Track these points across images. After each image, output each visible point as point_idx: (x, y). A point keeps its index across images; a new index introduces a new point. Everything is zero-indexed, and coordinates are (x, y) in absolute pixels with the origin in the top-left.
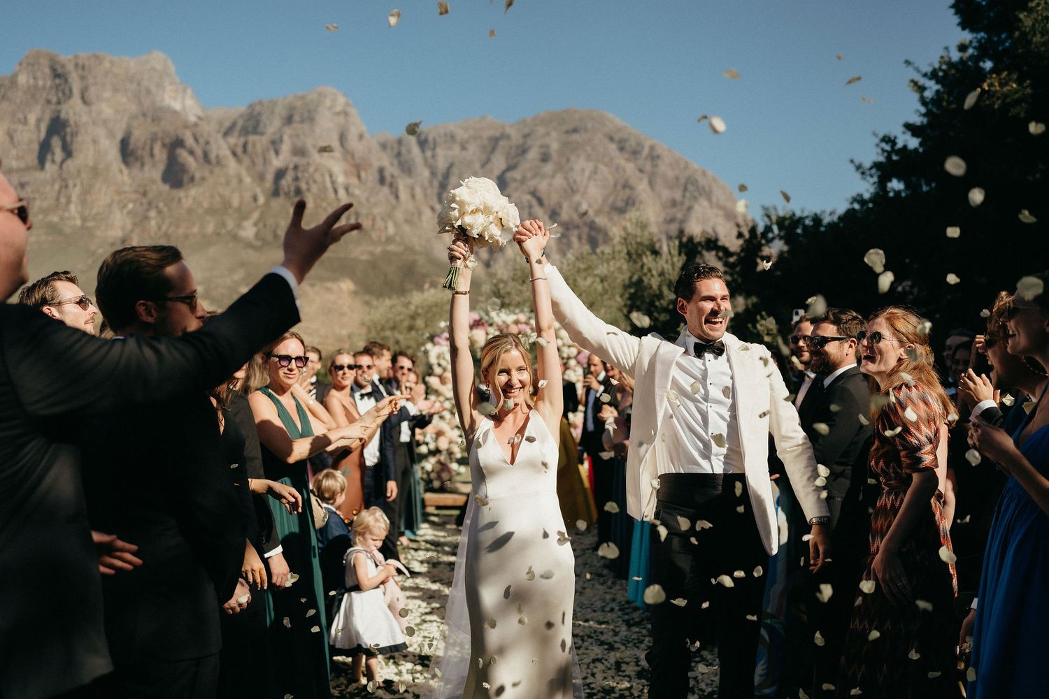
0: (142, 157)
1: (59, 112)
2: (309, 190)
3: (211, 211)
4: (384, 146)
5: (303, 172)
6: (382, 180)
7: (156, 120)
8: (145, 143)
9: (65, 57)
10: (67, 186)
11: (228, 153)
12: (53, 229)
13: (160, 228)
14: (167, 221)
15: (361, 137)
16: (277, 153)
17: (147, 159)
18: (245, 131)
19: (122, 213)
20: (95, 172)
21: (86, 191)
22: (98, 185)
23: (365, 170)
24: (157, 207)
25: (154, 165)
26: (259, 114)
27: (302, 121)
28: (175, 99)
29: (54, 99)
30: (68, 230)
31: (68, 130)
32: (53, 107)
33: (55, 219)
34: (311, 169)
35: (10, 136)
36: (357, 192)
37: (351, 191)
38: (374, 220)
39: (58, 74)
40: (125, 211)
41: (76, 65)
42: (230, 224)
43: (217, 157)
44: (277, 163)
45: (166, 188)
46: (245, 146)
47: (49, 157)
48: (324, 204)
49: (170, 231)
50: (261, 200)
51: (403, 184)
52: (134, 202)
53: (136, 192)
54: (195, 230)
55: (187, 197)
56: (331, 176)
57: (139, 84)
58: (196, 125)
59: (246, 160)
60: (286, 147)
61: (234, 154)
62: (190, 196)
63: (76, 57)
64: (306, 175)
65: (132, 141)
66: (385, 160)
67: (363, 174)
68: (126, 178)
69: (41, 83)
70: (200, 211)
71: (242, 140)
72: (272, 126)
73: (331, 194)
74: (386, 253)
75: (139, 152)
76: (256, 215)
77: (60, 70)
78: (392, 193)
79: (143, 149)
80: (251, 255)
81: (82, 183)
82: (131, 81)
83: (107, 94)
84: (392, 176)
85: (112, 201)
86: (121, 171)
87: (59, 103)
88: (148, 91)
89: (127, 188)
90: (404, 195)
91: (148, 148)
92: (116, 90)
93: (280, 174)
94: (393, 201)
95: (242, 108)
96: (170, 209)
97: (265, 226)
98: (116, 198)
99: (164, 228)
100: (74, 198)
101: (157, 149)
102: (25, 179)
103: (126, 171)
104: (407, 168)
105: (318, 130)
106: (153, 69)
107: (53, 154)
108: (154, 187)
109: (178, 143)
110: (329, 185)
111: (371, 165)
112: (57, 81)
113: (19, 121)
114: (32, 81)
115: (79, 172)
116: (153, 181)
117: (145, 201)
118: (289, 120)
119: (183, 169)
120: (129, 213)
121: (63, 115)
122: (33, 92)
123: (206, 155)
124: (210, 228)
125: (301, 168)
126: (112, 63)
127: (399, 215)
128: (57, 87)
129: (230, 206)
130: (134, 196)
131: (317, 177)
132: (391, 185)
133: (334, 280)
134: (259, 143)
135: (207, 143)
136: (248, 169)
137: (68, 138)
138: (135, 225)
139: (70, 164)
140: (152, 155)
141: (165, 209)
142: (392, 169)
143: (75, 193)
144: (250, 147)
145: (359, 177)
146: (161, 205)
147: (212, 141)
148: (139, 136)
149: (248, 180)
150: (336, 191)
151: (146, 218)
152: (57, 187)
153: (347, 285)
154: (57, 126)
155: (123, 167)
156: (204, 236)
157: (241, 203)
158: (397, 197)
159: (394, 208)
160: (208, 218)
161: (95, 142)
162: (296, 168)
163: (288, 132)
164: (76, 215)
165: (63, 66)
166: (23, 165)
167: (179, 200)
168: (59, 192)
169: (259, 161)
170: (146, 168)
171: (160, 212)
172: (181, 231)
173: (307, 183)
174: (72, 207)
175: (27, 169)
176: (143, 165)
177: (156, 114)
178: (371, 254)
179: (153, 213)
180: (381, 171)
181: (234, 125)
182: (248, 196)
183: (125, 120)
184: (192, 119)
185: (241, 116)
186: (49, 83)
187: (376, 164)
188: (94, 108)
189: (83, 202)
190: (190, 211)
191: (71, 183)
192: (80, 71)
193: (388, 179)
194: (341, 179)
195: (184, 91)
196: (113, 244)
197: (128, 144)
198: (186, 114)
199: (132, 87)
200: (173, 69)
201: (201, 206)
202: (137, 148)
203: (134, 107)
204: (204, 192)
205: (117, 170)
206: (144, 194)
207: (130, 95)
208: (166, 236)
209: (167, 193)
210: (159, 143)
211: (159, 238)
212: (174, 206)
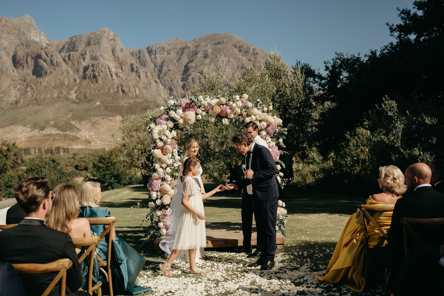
0: (23, 64)
2: (99, 75)
3: (55, 87)
4: (132, 54)
5: (96, 67)
6: (132, 70)
7: (28, 47)
8: (24, 57)
11: (62, 60)
13: (32, 96)
14: (36, 92)
15: (122, 50)
16: (84, 59)
17: (25, 65)
18: (69, 50)
19: (15, 89)
20: (2, 71)
22: (3, 78)
23: (124, 65)
24: (31, 86)
25: (28, 67)
26: (75, 42)
27: (94, 44)
28: (36, 36)
34: (100, 66)
36: (121, 75)
37: (118, 75)
38: (129, 88)
40: (16, 89)
42: (65, 93)
43: (57, 62)
44: (84, 64)
45: (35, 77)
46: (69, 56)
48: (106, 82)
49: (37, 97)
50: (78, 81)
51: (142, 71)
52: (20, 84)
53: (21, 80)
54: (49, 96)
55: (44, 81)
56: (109, 69)
57: (19, 30)
58: (46, 48)
59: (70, 63)
60: (88, 57)
61: (65, 61)
62: (46, 80)
64: (98, 69)
65: (18, 56)
66: (133, 60)
67: (124, 67)
68: (16, 73)
70: (50, 87)
71: (68, 54)
72: (81, 47)
73: (110, 77)
74: (135, 103)
75: (21, 62)
76: (76, 88)
78: (137, 75)
79: (23, 60)
80: (75, 106)
82: (15, 29)
83: (5, 36)
84: (137, 67)
85: (10, 84)
86: (13, 70)
88: (24, 33)
89: (16, 79)
90: (142, 76)
91: (25, 59)
92: (9, 33)
93: (86, 69)
94: (138, 79)
95: (67, 39)
96: (37, 87)
97: (80, 92)
98: (12, 83)
99: (35, 95)
101: (29, 60)
103: (15, 71)
104: (143, 64)
105: (102, 48)
106: (26, 23)
108: (29, 77)
109: (39, 56)
110: (108, 73)
111: (127, 63)
116: (28, 75)
117: (25, 84)
118: (89, 44)
119: (42, 68)
120: (18, 90)
123: (51, 61)
124: (56, 95)
125: (95, 66)
126: (6, 21)
127: (141, 85)
129: (64, 85)
130: (20, 82)
131: (103, 69)
132: (136, 72)
133: (113, 116)
134: (75, 55)
135: (52, 56)
136: (71, 67)
138: (21, 95)
140: (27, 63)
141: (34, 87)
142: (136, 65)
144: (71, 57)
145: (122, 69)
147: (53, 54)
148: (21, 54)
149: (71, 72)
150: (112, 76)
151: (26, 91)
153: (119, 118)
155: (14, 68)
156: (53, 98)
157: (69, 83)
158: (139, 77)
159: (138, 82)
160: (54, 90)
162: (93, 65)
163: (88, 49)
167: (41, 82)
169: (76, 63)
170: (25, 69)
171: (32, 88)
172: (42, 97)
173: (98, 72)
176: (23, 67)
177: (28, 44)
178: (130, 104)
179: (29, 89)
180: (132, 65)
181: (64, 46)
182: (72, 79)
183: (14, 46)
184: (45, 45)
185: (67, 43)
187: (129, 63)
190: (46, 87)
193: (135, 69)
194: (114, 70)
195: (40, 32)
196: (12, 104)
197: (16, 58)
198: (42, 43)
199: (17, 32)
200: (34, 22)
201: (51, 85)
202: (20, 60)
203: (17, 41)
204: (51, 79)
205: (11, 70)
206: (25, 81)
207: (15, 35)
208: (36, 99)
209: (35, 79)
210: (30, 56)
211: (33, 100)
212: (38, 85)
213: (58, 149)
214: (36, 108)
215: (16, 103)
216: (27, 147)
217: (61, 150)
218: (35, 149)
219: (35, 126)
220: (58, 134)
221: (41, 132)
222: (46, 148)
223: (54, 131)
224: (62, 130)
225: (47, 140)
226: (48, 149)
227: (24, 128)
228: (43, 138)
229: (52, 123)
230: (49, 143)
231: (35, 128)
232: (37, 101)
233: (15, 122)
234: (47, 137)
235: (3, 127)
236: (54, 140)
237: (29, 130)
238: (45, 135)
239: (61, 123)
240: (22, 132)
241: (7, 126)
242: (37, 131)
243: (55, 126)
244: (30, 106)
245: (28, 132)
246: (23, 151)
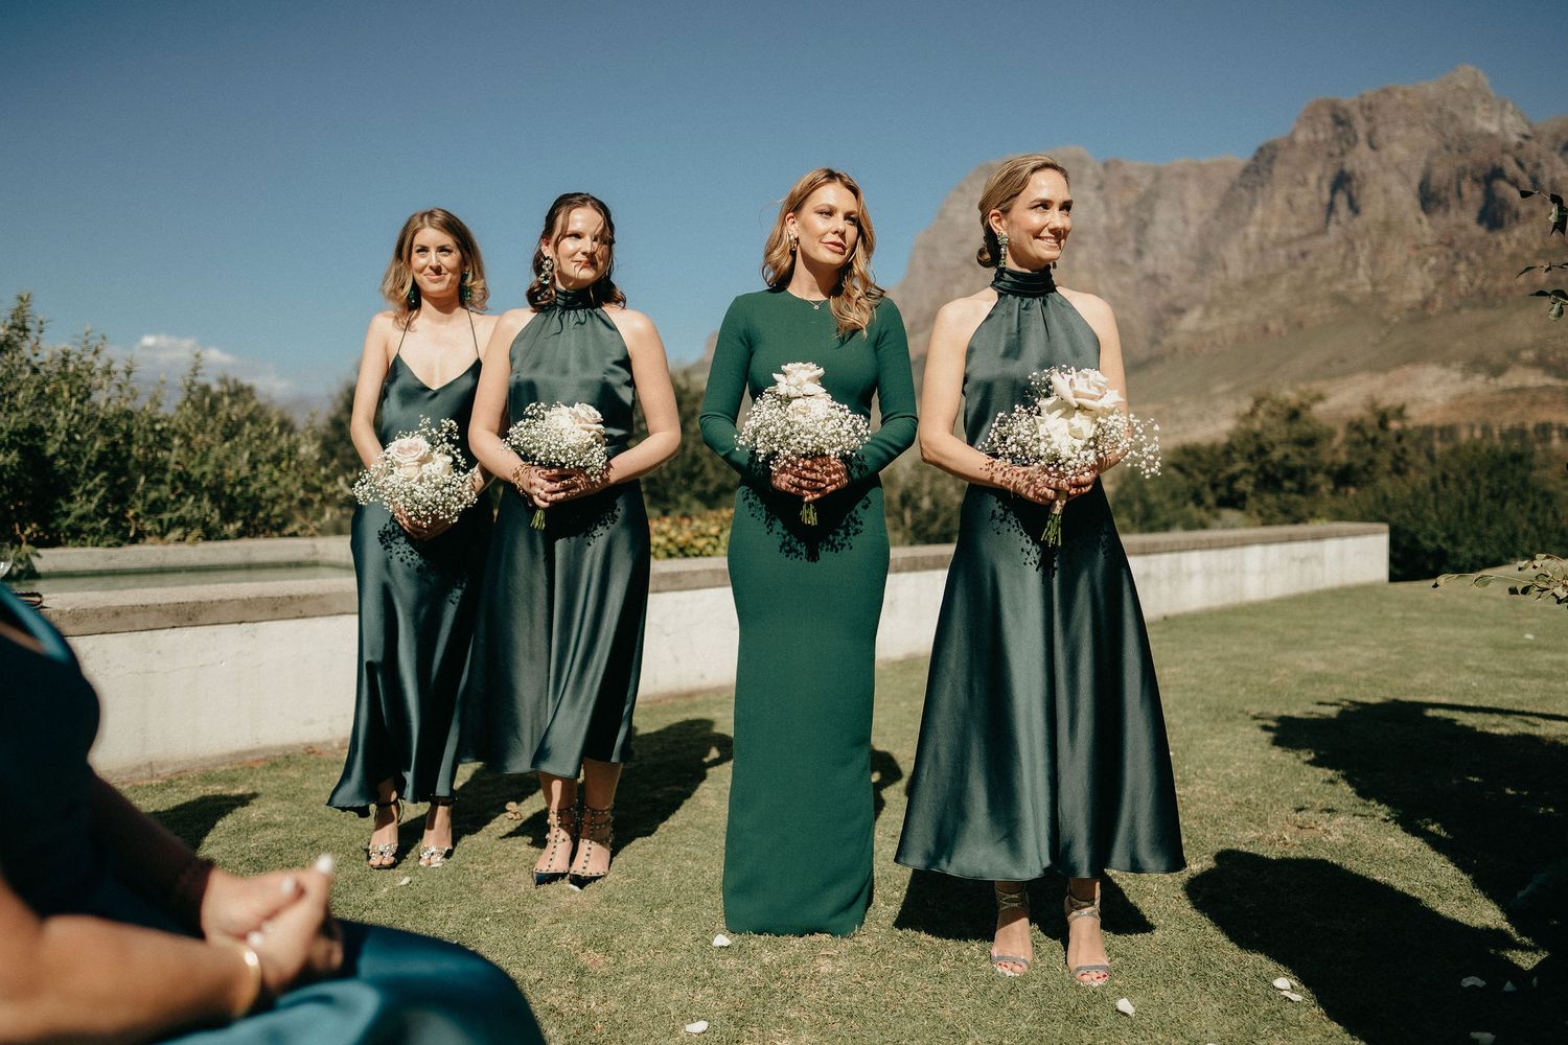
0: (1446, 199)
1: (1342, 164)
3: (1542, 254)
7: (1464, 150)
8: (1450, 182)
9: (1348, 99)
10: (1353, 249)
12: (1340, 299)
14: (1482, 274)
17: (1453, 201)
19: (1421, 271)
20: (1387, 226)
21: (1378, 250)
22: (1390, 242)
24: (1468, 258)
25: (1462, 206)
28: (1489, 119)
29: (1337, 151)
30: (1356, 299)
31: (1354, 183)
32: (1335, 161)
33: (1340, 287)
35: (1289, 202)
39: (1341, 120)
40: (1425, 269)
41: (1362, 107)
43: (1553, 181)
45: (1482, 231)
47: (1333, 218)
49: (1486, 285)
52: (1437, 256)
53: (1440, 243)
54: (1520, 280)
55: (1508, 240)
57: (1440, 110)
58: (1520, 146)
62: (1513, 238)
63: (1362, 96)
65: (1433, 182)
68: (1426, 228)
69: (1321, 136)
70: (1528, 255)
75: (1443, 194)
77: (1343, 116)
79: (1447, 189)
81: (1371, 243)
82: (1429, 110)
83: (1400, 132)
85: (1409, 258)
86: (1419, 221)
87: (1343, 153)
88: (1453, 117)
89: (1428, 241)
91: (1454, 188)
92: (1410, 125)
96: (1484, 258)
98: (1414, 254)
99: (1478, 282)
100: (1362, 261)
101: (1466, 187)
102: (1307, 245)
103: (1426, 220)
106: (1461, 88)
107: (1337, 213)
108: (1463, 235)
109: (1498, 173)
112: (1340, 129)
113: (1299, 183)
114: (1311, 136)
115: (1367, 230)
116: (1462, 227)
117: (1450, 253)
119: (1504, 205)
120: (1431, 270)
121: (1348, 168)
122: (1312, 148)
123: (1535, 182)
124: (1543, 276)
126: (1405, 94)
128: (1339, 138)
130: (1437, 249)
135: (1538, 166)
137: (1354, 193)
138: (1439, 283)
139: (1359, 222)
140: (1460, 194)
141: (1479, 260)
143: (1363, 256)
146: (1473, 255)
147: (1542, 161)
148: (1442, 174)
151: (1454, 273)
152: (1342, 251)
154: (1342, 181)
155: (1422, 216)
156: (1534, 286)
161: (1386, 191)
164: (1367, 281)
165: (1346, 111)
166: (1302, 231)
167: (1498, 245)
168: (1345, 257)
170: (1452, 212)
171: (1470, 263)
172: (1500, 285)
174: (1361, 272)
175: (1309, 236)
176: (1447, 208)
177: (1463, 144)
179: (1462, 267)
183: (1424, 157)
184: (1515, 139)
186: (1330, 134)
188: (1384, 153)
189: (1373, 264)
191: (1358, 244)
192: (1367, 113)
195: (1503, 106)
196: (1411, 310)
197: (1428, 186)
198: (1505, 135)
199: (1431, 117)
200: (1485, 81)
201: (1529, 248)
202: (1439, 190)
203: (1434, 141)
204: (1532, 231)
205: (1414, 221)
206: (1450, 244)
207: (1428, 126)
208: (1483, 293)
209: (1482, 239)
210: (1469, 179)
211: (1472, 296)
212: (1490, 253)
213: (1544, 430)
214: (1481, 316)
215: (1426, 303)
216: (1448, 423)
217: (1555, 433)
218: (1472, 427)
219: (1477, 364)
220: (1548, 387)
221: (1492, 381)
222: (1507, 425)
223: (1534, 379)
224: (1559, 376)
225: (1510, 404)
226: (1512, 430)
227: (1443, 372)
228: (1499, 398)
229: (1529, 355)
230: (1516, 411)
231: (1476, 371)
232: (1484, 299)
233: (1417, 355)
234: (1512, 396)
235: (1385, 370)
236: (1533, 403)
237: (1457, 375)
238: (1506, 391)
239: (1559, 355)
240: (1436, 383)
241: (1398, 366)
242: (1480, 378)
243: (1541, 363)
244: (1464, 311)
245: (1453, 382)
246: (1437, 435)
